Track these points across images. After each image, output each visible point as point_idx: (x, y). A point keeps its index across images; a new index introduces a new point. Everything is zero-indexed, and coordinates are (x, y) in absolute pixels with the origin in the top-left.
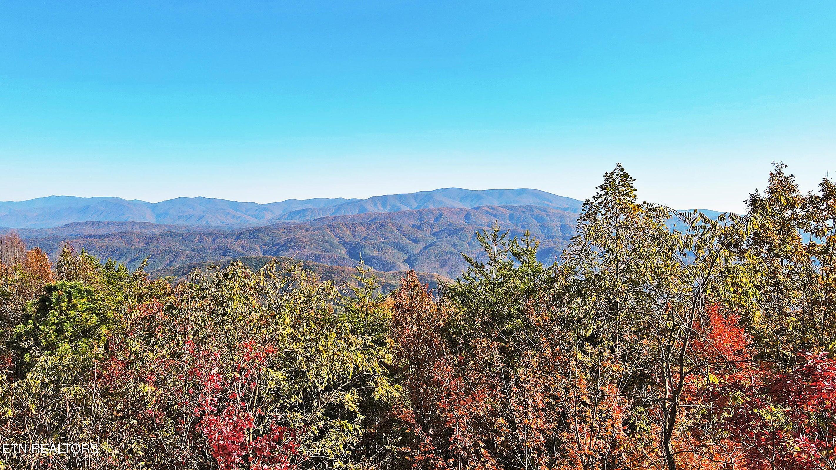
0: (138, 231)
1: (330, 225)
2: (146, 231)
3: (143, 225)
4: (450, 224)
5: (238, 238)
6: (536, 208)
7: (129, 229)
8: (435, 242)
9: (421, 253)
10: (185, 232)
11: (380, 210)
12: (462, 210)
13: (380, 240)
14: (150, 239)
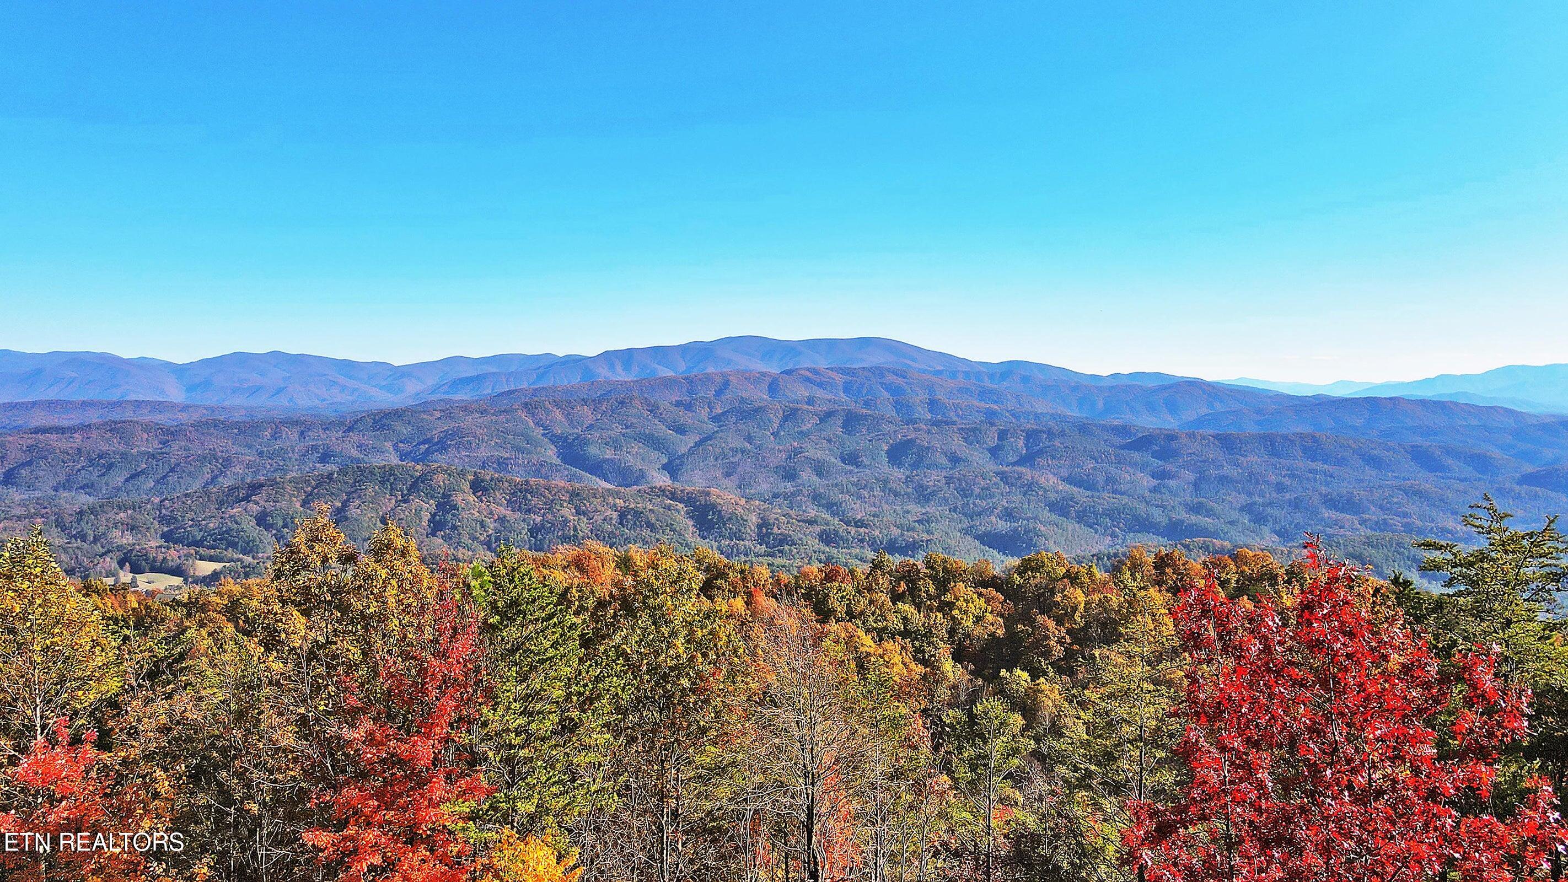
0: (146, 417)
1: (526, 404)
2: (163, 419)
3: (157, 406)
4: (743, 400)
5: (350, 429)
6: (888, 370)
7: (128, 415)
8: (717, 432)
9: (691, 452)
10: (244, 419)
11: (621, 375)
12: (763, 374)
13: (618, 429)
14: (169, 434)
